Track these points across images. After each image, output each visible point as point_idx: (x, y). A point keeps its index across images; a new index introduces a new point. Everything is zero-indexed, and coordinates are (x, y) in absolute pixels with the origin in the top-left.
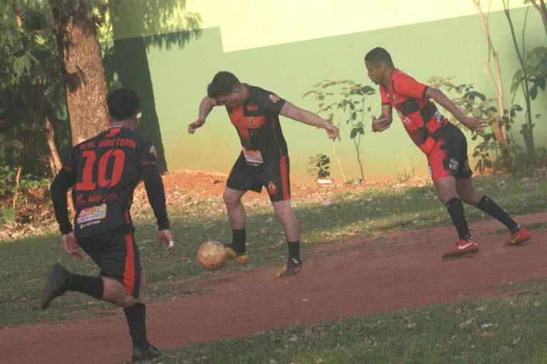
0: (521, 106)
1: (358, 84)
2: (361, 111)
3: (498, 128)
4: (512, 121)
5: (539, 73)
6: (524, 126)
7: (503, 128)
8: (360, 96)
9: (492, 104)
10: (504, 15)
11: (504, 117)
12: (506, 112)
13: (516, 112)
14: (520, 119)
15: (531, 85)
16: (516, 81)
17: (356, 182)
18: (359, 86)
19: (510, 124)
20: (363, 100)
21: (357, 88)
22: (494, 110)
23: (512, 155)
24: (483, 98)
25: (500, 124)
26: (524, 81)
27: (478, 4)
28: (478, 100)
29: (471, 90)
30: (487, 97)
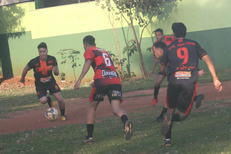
0: (126, 58)
1: (74, 50)
2: (75, 59)
3: (118, 65)
4: (123, 63)
5: (132, 48)
6: (127, 65)
7: (120, 65)
8: (75, 54)
9: (117, 58)
10: (122, 29)
11: (120, 62)
12: (121, 60)
13: (125, 60)
14: (126, 63)
15: (130, 52)
16: (124, 50)
17: (73, 82)
18: (75, 51)
19: (123, 64)
20: (76, 56)
21: (74, 51)
22: (117, 59)
23: (123, 74)
24: (114, 55)
25: (119, 64)
26: (127, 50)
27: (113, 25)
28: (113, 56)
29: (111, 53)
30: (116, 55)
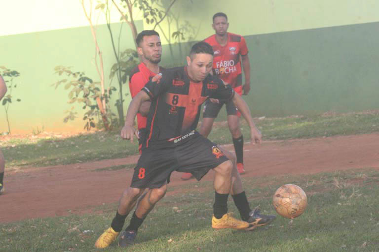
0: (116, 88)
1: (8, 69)
2: (10, 87)
3: (100, 102)
4: (109, 97)
5: (128, 66)
6: (118, 101)
7: (104, 101)
8: (10, 77)
9: (96, 86)
11: (104, 95)
12: (106, 91)
13: (113, 92)
14: (115, 96)
15: (123, 74)
16: (113, 71)
17: (5, 134)
18: (9, 70)
19: (108, 99)
20: (11, 80)
21: (7, 72)
22: (98, 89)
23: (109, 120)
24: (91, 81)
25: (102, 99)
26: (118, 71)
28: (87, 82)
29: (83, 76)
30: (94, 80)
